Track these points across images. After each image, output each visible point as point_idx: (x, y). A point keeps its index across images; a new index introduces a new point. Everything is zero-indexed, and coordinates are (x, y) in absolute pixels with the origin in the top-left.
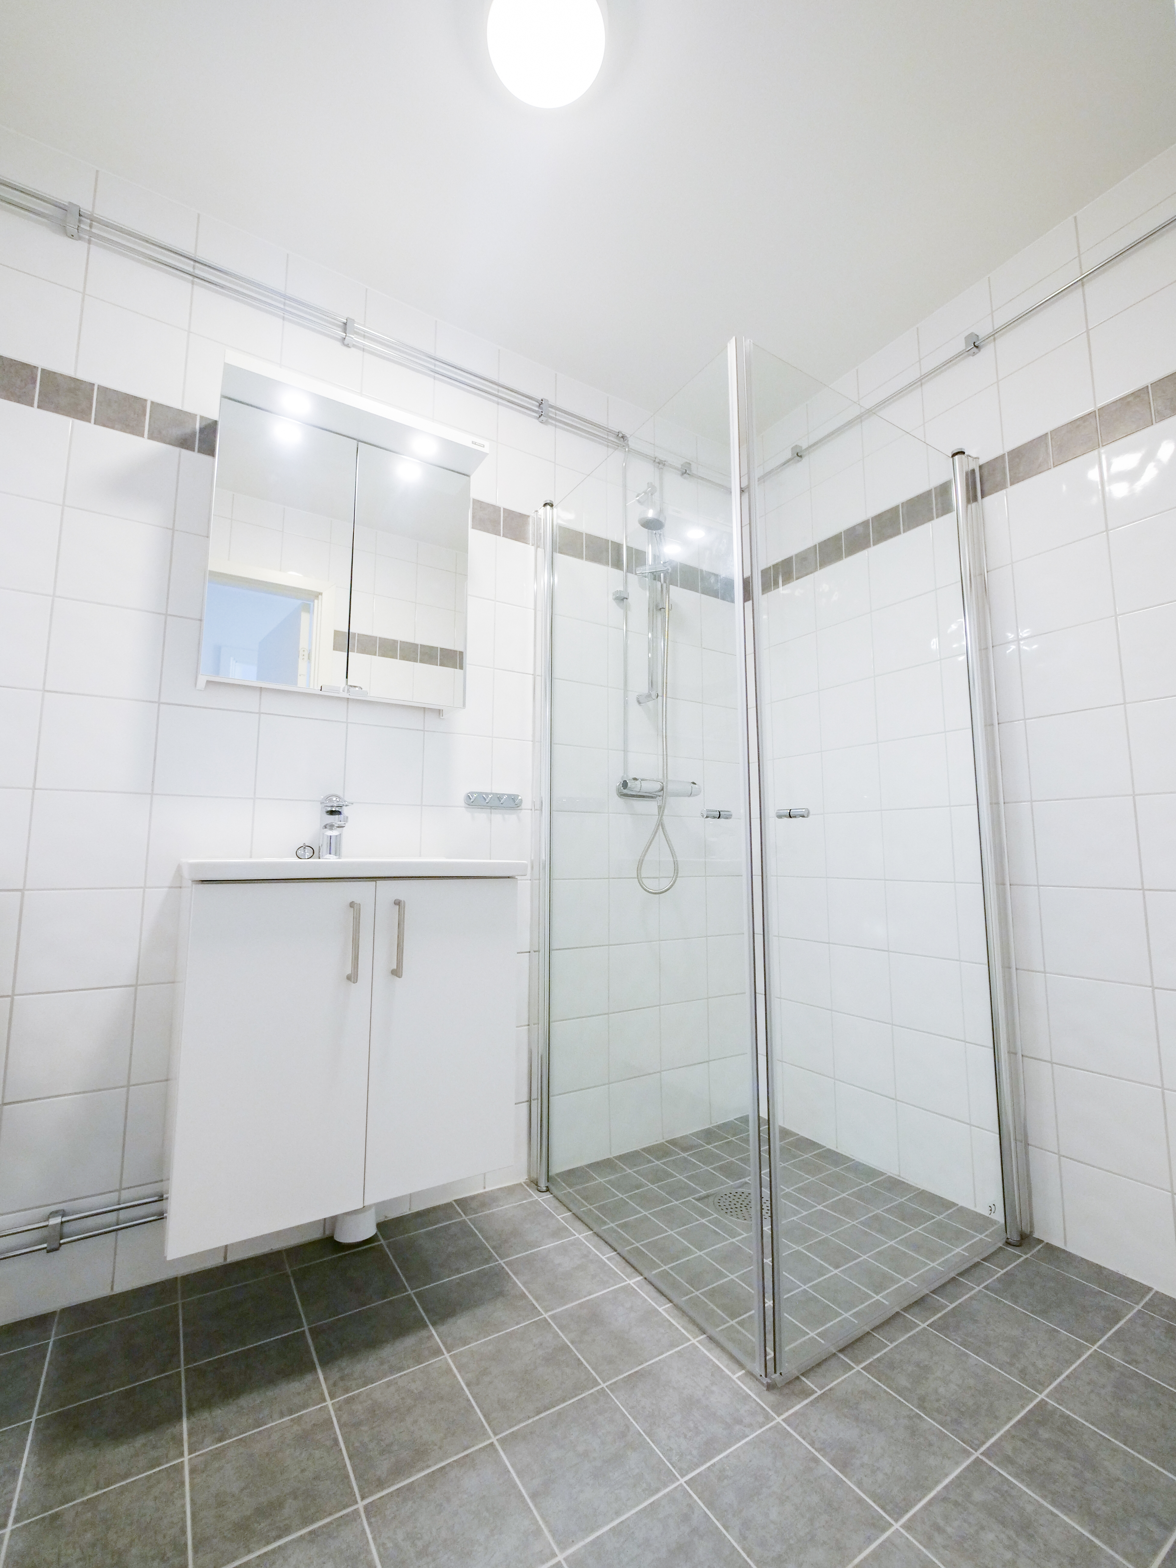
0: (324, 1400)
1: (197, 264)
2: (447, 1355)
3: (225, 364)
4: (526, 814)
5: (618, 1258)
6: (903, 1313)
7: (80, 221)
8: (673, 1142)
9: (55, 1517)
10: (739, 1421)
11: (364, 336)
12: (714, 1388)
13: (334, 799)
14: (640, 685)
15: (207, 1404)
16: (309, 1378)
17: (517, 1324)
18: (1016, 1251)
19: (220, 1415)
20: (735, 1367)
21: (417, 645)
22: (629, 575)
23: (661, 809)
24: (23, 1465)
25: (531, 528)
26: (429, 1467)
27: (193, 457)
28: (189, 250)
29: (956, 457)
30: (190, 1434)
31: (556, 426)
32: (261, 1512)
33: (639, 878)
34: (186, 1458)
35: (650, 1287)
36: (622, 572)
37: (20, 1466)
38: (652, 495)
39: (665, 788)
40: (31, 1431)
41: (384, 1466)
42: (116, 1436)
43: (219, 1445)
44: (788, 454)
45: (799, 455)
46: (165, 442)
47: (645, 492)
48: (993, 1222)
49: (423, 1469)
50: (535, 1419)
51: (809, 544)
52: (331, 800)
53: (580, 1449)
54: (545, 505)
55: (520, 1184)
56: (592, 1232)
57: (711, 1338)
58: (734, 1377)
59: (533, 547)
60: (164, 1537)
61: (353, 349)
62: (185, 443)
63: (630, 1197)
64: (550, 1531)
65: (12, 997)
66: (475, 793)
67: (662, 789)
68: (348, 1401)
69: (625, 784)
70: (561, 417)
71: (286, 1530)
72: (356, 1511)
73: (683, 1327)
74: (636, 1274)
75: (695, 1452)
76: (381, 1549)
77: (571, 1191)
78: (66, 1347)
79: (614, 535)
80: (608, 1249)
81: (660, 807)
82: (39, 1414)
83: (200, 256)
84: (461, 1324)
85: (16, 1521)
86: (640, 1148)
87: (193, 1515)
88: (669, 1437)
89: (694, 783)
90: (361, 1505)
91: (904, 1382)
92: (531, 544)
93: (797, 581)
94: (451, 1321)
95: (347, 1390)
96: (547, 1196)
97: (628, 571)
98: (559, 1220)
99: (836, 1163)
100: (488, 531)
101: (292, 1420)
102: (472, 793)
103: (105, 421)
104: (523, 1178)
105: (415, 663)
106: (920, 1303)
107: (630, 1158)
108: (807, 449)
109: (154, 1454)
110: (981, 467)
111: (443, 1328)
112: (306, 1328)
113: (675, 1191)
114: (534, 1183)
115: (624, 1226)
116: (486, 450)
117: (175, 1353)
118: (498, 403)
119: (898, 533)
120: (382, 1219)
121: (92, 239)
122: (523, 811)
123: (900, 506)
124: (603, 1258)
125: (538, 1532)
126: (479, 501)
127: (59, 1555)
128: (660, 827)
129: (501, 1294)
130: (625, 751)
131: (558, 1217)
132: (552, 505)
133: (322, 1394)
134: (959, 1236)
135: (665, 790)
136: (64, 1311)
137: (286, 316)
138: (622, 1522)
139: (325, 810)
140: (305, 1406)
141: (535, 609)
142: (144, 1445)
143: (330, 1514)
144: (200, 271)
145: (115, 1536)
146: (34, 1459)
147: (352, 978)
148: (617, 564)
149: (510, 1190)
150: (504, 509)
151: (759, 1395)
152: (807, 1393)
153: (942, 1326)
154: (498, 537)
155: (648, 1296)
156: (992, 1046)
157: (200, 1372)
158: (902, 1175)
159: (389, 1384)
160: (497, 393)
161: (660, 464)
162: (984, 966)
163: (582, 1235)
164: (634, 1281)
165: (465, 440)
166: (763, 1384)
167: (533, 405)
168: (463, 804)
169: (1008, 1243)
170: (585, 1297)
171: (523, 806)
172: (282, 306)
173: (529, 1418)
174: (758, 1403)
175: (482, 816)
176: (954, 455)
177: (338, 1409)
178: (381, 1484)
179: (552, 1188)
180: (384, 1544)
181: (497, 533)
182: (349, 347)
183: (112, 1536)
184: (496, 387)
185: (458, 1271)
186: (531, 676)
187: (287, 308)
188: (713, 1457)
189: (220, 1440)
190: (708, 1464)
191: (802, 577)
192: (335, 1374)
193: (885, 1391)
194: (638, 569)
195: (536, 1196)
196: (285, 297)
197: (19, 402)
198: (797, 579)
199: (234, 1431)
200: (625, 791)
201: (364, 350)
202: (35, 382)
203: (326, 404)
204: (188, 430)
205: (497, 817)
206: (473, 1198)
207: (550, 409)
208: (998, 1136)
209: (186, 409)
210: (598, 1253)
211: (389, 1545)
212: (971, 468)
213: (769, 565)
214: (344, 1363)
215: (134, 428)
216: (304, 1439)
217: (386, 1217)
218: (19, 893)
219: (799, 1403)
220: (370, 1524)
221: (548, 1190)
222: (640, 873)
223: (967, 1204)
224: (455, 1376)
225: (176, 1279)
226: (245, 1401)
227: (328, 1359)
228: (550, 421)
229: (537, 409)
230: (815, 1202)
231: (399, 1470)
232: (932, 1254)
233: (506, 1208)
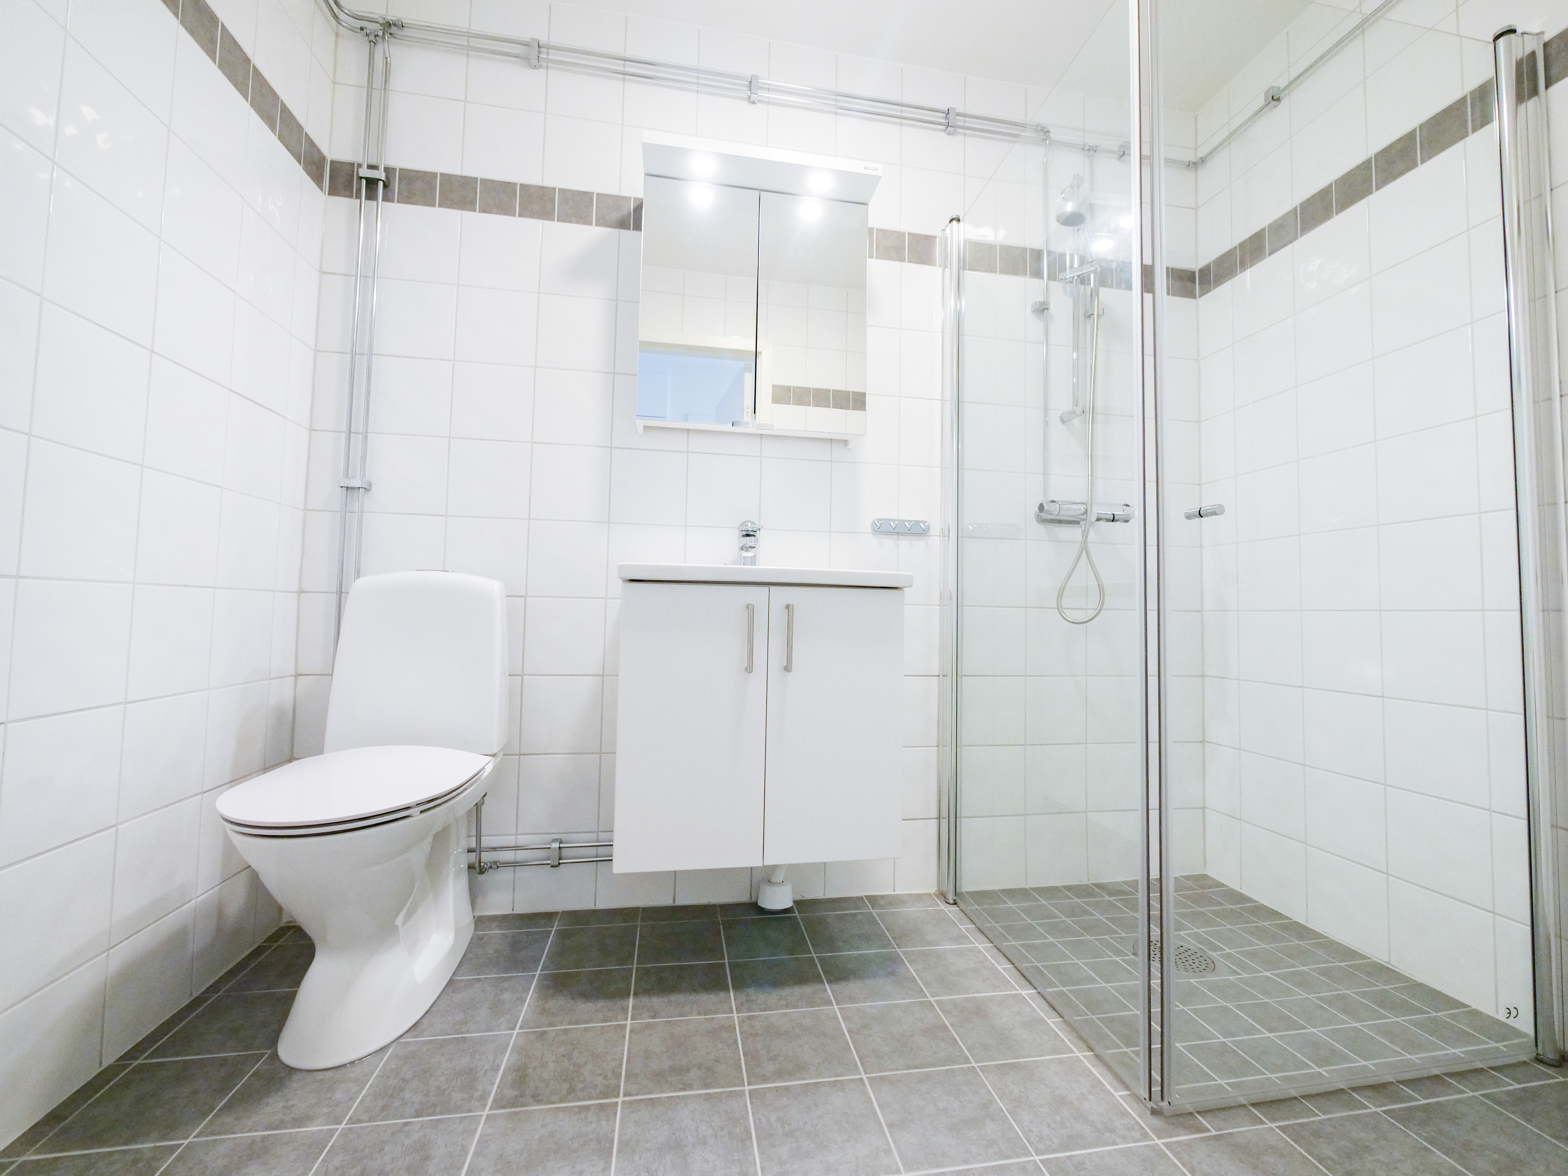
0: (732, 1013)
1: (627, 63)
2: (836, 1007)
3: (644, 144)
4: (935, 541)
5: (1014, 970)
6: (1350, 1091)
7: (539, 52)
8: (1100, 886)
9: (544, 1033)
10: (1112, 1131)
11: (769, 90)
12: (1091, 1097)
13: (749, 524)
14: (1062, 402)
15: (648, 992)
16: (722, 995)
17: (903, 999)
18: (1550, 1071)
19: (656, 1001)
20: (1119, 1086)
21: (849, 392)
22: (1052, 283)
23: (1085, 534)
24: (529, 997)
25: (938, 249)
26: (804, 1079)
27: (630, 234)
28: (619, 51)
29: (1501, 41)
30: (633, 1008)
31: (965, 135)
32: (673, 1070)
33: (1059, 608)
34: (629, 1022)
35: (1044, 1002)
36: (1041, 281)
37: (526, 997)
38: (1078, 188)
39: (1089, 510)
40: (536, 979)
41: (770, 1068)
42: (586, 996)
43: (652, 1020)
44: (1261, 101)
45: (1275, 99)
46: (608, 227)
47: (1072, 186)
48: (1518, 1033)
49: (800, 1079)
50: (904, 1072)
51: (1287, 207)
52: (747, 526)
53: (940, 1105)
54: (951, 220)
55: (930, 894)
56: (992, 945)
57: (1098, 1057)
58: (1116, 1095)
59: (940, 269)
60: (608, 1065)
61: (758, 105)
62: (623, 224)
63: (1039, 924)
64: (899, 1154)
65: (522, 675)
66: (881, 519)
67: (1086, 512)
68: (749, 1018)
69: (1041, 507)
70: (970, 123)
71: (690, 1087)
72: (743, 1092)
73: (1069, 1040)
74: (1030, 987)
75: (1055, 1140)
76: (757, 1121)
77: (979, 908)
78: (563, 935)
79: (1034, 241)
80: (1004, 960)
81: (1083, 532)
82: (541, 971)
83: (630, 54)
84: (852, 987)
85: (521, 1027)
86: (1062, 885)
87: (628, 1059)
88: (1032, 1122)
89: (1127, 505)
90: (747, 1088)
91: (1328, 1151)
92: (938, 265)
93: (1273, 256)
94: (844, 984)
95: (750, 1010)
96: (955, 908)
97: (1049, 278)
98: (961, 929)
99: (1301, 937)
100: (892, 259)
101: (706, 1019)
102: (878, 520)
103: (565, 218)
104: (933, 890)
105: (848, 411)
106: (1378, 1089)
107: (1050, 892)
108: (1285, 89)
109: (610, 1014)
110: (1546, 45)
111: (835, 987)
112: (726, 961)
113: (1089, 928)
114: (942, 895)
115: (1027, 947)
116: (879, 173)
117: (631, 955)
118: (901, 124)
119: (1413, 165)
120: (799, 898)
121: (549, 65)
122: (931, 537)
123: (1418, 129)
124: (999, 967)
125: (888, 1151)
126: (882, 230)
127: (543, 1055)
128: (1084, 552)
129: (893, 973)
130: (1046, 474)
131: (961, 927)
132: (959, 220)
133: (731, 1008)
134: (1461, 1037)
135: (1089, 513)
136: (564, 912)
137: (699, 89)
138: (968, 1170)
139: (741, 534)
140: (716, 1012)
141: (943, 333)
142: (603, 1007)
143: (723, 1087)
144: (631, 68)
145: (577, 1055)
146: (535, 996)
147: (749, 669)
148: (1037, 273)
149: (919, 897)
150: (909, 233)
151: (1140, 1116)
152: (1200, 1129)
153: (1406, 1117)
154: (903, 263)
155: (1039, 1008)
156: (1526, 817)
157: (647, 972)
158: (1392, 963)
159: (785, 1015)
160: (900, 114)
161: (1091, 150)
162: (1519, 716)
163: (982, 946)
164: (1027, 992)
165: (857, 167)
166: (1146, 1106)
167: (941, 118)
168: (870, 530)
169: (1539, 1060)
170: (973, 993)
171: (932, 532)
172: (695, 81)
173: (898, 1070)
174: (1137, 1122)
175: (889, 542)
176: (1497, 38)
177: (742, 1022)
178: (765, 1079)
179: (958, 901)
180: (760, 1119)
181: (902, 260)
182: (755, 103)
183: (575, 1053)
184: (899, 108)
185: (858, 948)
186: (939, 402)
187: (700, 81)
188: (1073, 1150)
189: (653, 1017)
190: (1068, 1154)
191: (1278, 250)
192: (743, 997)
193: (1300, 1153)
194: (1061, 274)
195: (943, 906)
196: (697, 71)
197: (506, 214)
198: (1270, 254)
199: (663, 1015)
200: (1044, 515)
201: (768, 103)
202: (516, 196)
203: (730, 161)
204: (625, 212)
205: (905, 543)
206: (882, 897)
207: (958, 117)
208: (1529, 928)
209: (623, 194)
210: (993, 962)
211: (764, 1120)
212: (1528, 51)
213: (1234, 245)
214: (751, 991)
215: (584, 219)
216: (713, 1033)
217: (803, 897)
218: (523, 599)
219: (1187, 1135)
220: (751, 1103)
221: (955, 903)
222: (1061, 602)
223: (1488, 1009)
224: (839, 1022)
225: (638, 908)
226: (674, 998)
227: (740, 985)
228: (959, 130)
229: (943, 121)
230: (1262, 968)
231: (780, 1074)
232: (1412, 1045)
233: (913, 910)
